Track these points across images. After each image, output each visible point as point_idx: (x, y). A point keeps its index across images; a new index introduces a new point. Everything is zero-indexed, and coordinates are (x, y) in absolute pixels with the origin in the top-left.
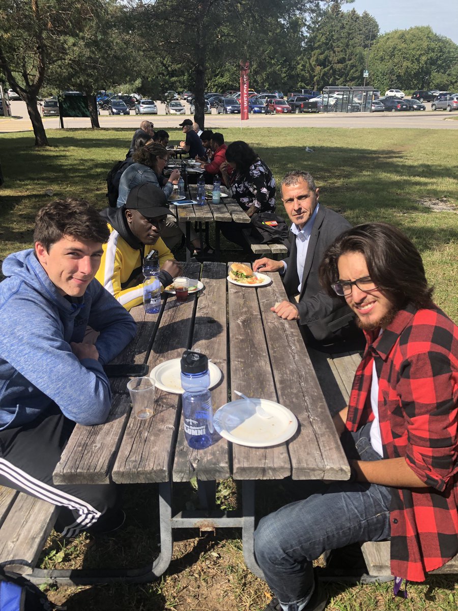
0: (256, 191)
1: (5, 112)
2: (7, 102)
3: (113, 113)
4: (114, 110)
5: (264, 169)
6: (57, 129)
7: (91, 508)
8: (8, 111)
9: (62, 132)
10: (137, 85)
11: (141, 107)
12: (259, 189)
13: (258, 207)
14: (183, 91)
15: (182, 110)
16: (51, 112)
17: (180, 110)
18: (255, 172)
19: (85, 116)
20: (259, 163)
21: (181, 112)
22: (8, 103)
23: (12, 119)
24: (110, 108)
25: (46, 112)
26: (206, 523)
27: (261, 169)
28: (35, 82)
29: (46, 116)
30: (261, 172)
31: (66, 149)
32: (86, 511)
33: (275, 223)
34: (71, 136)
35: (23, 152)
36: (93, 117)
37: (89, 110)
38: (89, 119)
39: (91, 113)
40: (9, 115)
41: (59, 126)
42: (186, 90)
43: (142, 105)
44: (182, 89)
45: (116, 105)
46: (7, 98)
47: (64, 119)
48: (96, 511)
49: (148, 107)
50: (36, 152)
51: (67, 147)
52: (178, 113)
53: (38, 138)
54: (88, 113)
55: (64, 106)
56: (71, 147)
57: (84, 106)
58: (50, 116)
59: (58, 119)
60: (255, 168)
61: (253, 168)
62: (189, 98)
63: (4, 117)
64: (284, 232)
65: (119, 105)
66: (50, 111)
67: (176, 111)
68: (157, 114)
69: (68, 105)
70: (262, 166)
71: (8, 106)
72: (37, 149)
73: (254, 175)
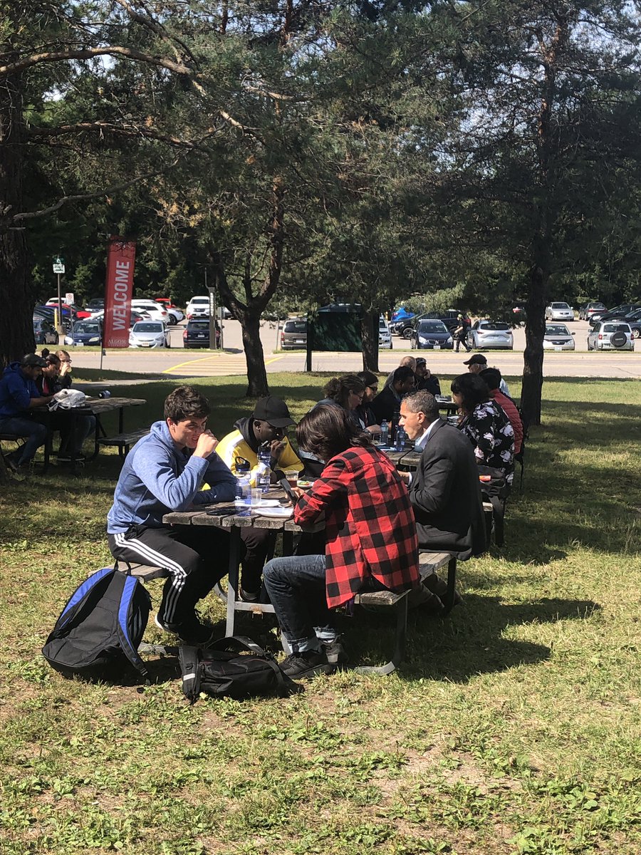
0: (478, 437)
1: (213, 341)
2: (219, 321)
3: (420, 346)
4: (423, 340)
5: (495, 411)
6: (298, 373)
7: (182, 570)
8: (218, 339)
9: (306, 377)
10: (457, 295)
11: (480, 335)
12: (481, 434)
13: (480, 457)
14: (588, 301)
15: (567, 341)
16: (298, 342)
17: (562, 342)
18: (479, 412)
19: (353, 348)
20: (490, 403)
21: (566, 345)
22: (220, 325)
23: (223, 354)
24: (415, 336)
25: (287, 341)
26: (257, 608)
27: (490, 410)
28: (262, 292)
29: (287, 349)
30: (488, 413)
31: (297, 404)
32: (178, 572)
33: (488, 478)
34: (318, 385)
35: (223, 406)
36: (367, 352)
37: (361, 339)
38: (360, 356)
39: (364, 343)
40: (219, 346)
41: (303, 367)
42: (594, 301)
43: (480, 330)
44: (585, 298)
45: (427, 329)
46: (220, 316)
47: (315, 355)
48: (184, 573)
49: (494, 336)
50: (244, 407)
51: (300, 400)
52: (559, 348)
53: (253, 384)
54: (360, 345)
55: (317, 331)
56: (308, 401)
57: (354, 331)
58: (293, 349)
59: (304, 354)
60: (481, 408)
61: (479, 408)
62: (595, 318)
63: (209, 350)
64: (494, 488)
65: (435, 330)
66: (295, 339)
67: (554, 344)
68: (511, 348)
69: (325, 328)
70: (492, 407)
71: (219, 329)
72: (248, 401)
73: (479, 416)
